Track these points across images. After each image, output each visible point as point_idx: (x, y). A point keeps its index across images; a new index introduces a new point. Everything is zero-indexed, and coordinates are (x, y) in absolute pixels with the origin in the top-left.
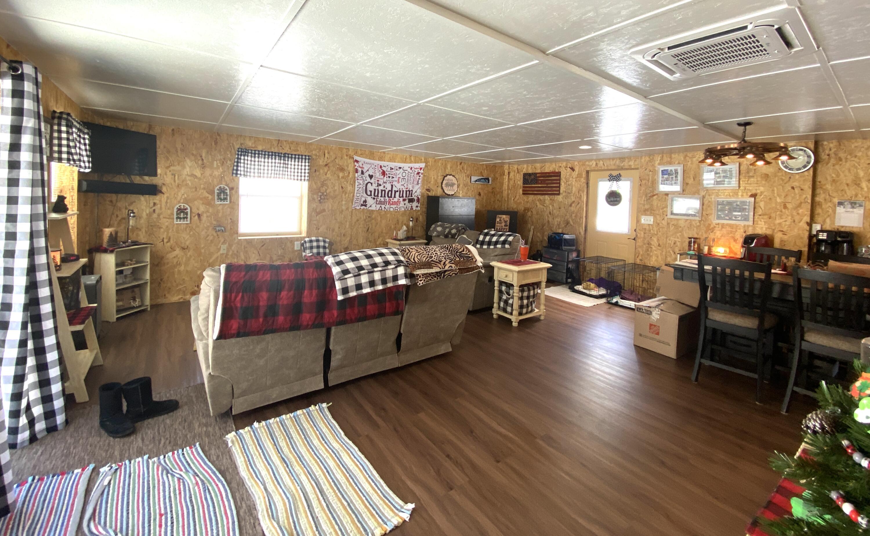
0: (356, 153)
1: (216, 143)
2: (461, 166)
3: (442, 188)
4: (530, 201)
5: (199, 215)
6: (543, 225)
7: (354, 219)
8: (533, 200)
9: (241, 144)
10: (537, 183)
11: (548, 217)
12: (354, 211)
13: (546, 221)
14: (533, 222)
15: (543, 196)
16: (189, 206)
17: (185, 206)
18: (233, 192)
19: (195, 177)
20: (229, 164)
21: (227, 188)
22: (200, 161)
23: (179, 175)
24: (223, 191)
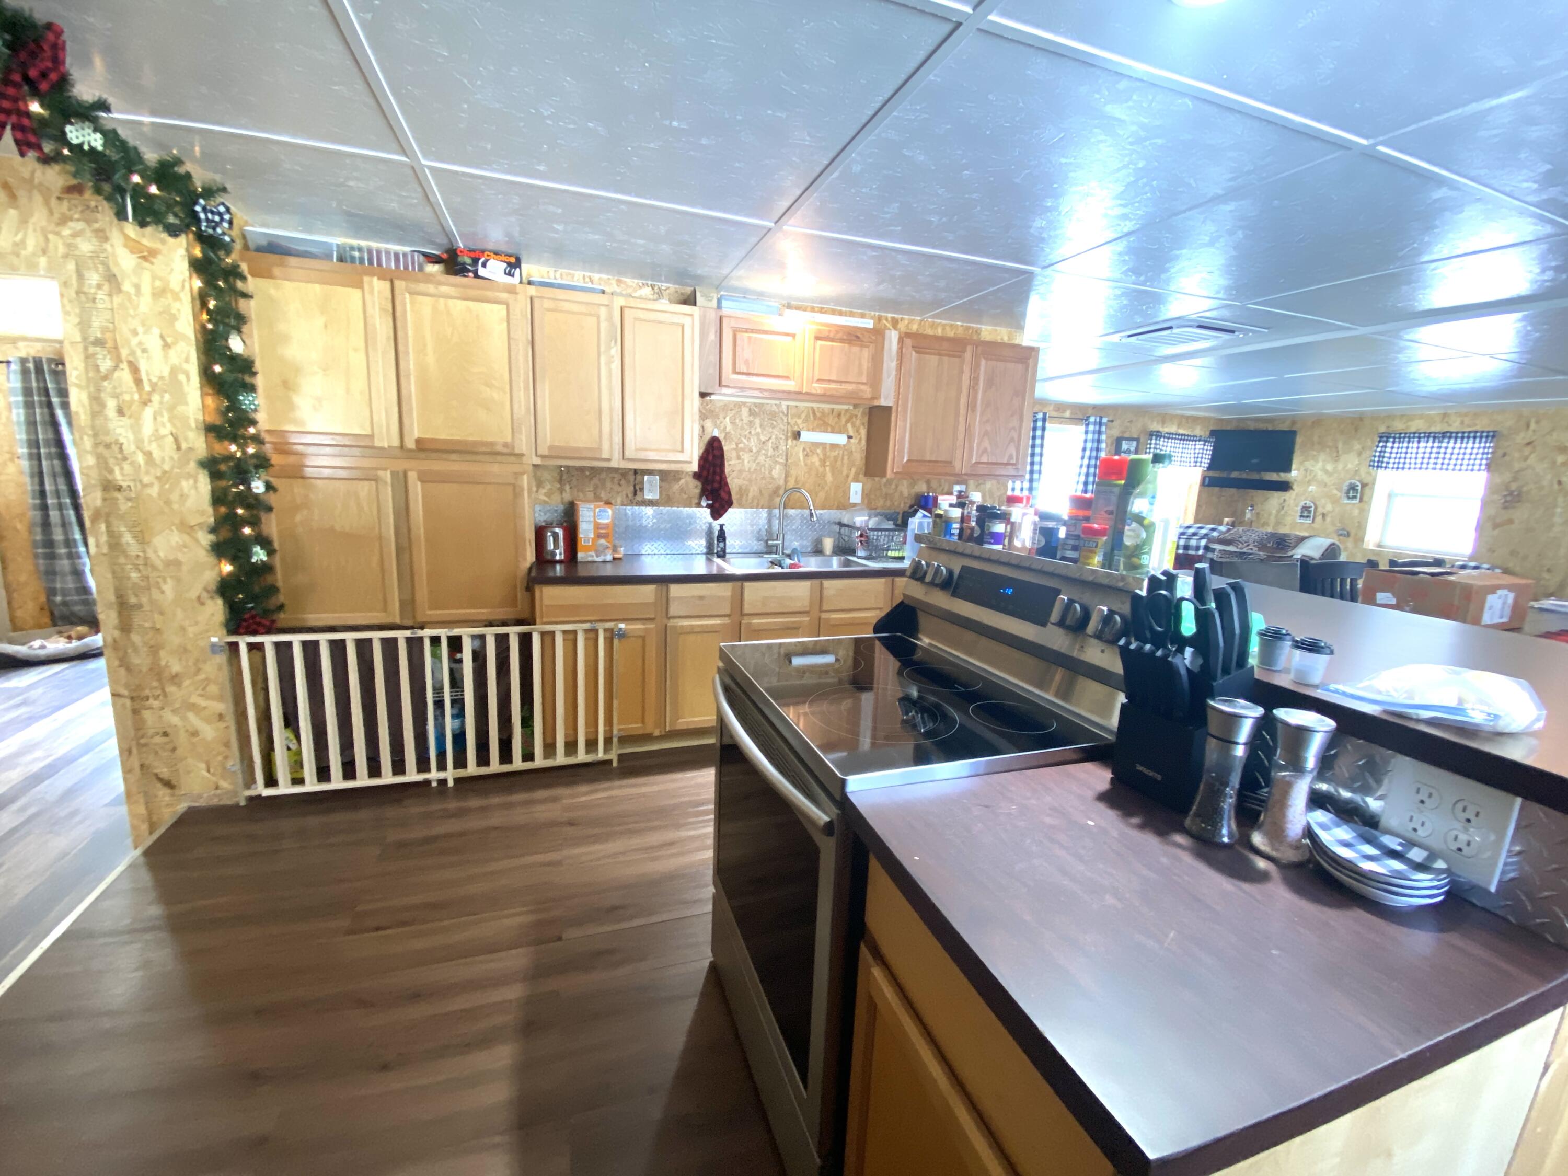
1: (1357, 431)
5: (1324, 515)
16: (1315, 505)
17: (1309, 503)
18: (1367, 490)
19: (1326, 472)
20: (1367, 453)
21: (1358, 483)
22: (1335, 454)
23: (1311, 471)
24: (1352, 488)
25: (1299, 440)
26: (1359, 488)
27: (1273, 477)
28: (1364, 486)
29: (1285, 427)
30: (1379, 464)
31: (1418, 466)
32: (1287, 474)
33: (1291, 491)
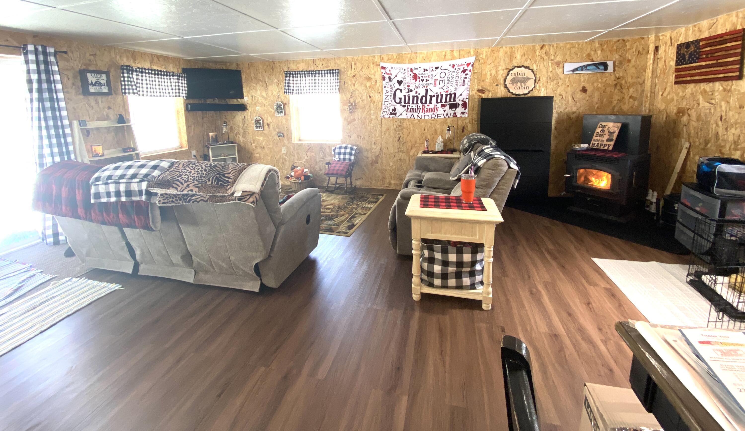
0: (382, 60)
1: (273, 70)
2: (543, 51)
3: (506, 87)
4: (688, 96)
5: (268, 125)
6: (707, 142)
7: (384, 129)
8: (692, 94)
9: (288, 68)
10: (700, 59)
11: (717, 125)
12: (383, 119)
13: (711, 134)
14: (689, 134)
15: (711, 84)
16: (262, 118)
17: (259, 118)
18: (286, 106)
19: (263, 97)
20: (282, 84)
21: (281, 103)
22: (265, 85)
23: (255, 96)
24: (279, 106)
25: (244, 76)
26: (282, 106)
27: (235, 101)
28: (284, 105)
29: (233, 67)
30: (288, 91)
31: (308, 91)
32: (242, 100)
33: (247, 111)
